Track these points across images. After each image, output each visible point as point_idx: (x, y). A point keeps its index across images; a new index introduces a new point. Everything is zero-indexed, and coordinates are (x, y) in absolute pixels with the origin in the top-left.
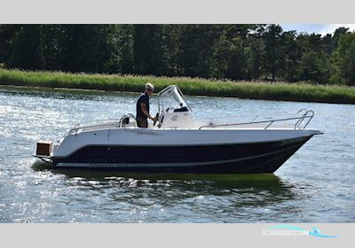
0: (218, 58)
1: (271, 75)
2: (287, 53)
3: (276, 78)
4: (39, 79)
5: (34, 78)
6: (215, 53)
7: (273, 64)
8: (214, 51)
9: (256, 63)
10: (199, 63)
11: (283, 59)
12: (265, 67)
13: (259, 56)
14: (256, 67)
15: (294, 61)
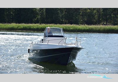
0: (82, 15)
1: (106, 22)
2: (112, 12)
3: (108, 24)
4: (5, 27)
5: (3, 26)
6: (81, 14)
7: (106, 17)
8: (80, 13)
9: (99, 17)
10: (74, 18)
11: (110, 15)
12: (103, 19)
13: (100, 14)
14: (99, 19)
15: (116, 16)
